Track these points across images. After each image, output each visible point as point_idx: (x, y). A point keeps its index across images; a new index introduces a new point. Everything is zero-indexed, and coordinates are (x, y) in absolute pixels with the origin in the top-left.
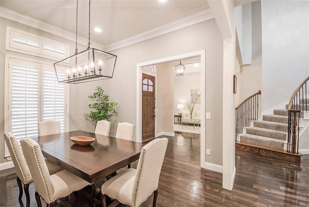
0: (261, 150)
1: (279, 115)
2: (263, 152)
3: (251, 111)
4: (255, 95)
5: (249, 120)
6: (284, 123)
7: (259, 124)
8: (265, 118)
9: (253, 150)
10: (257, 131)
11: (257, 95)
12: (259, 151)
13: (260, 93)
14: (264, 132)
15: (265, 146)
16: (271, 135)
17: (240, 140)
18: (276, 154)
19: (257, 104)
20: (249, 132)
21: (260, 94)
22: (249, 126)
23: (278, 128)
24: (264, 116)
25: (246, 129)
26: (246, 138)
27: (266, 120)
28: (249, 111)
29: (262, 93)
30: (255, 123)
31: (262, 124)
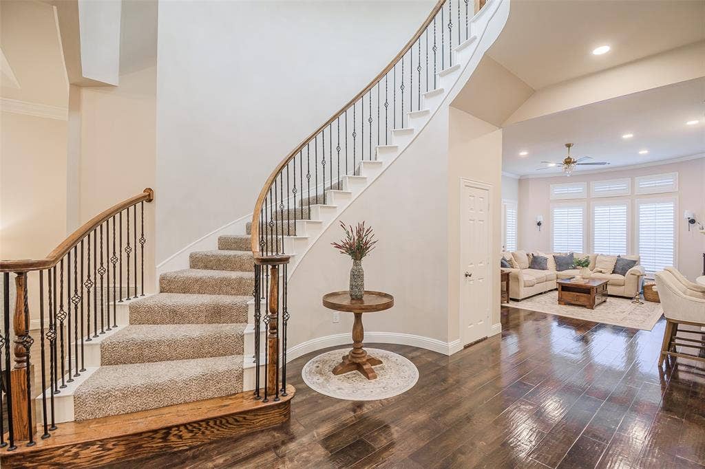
0: (174, 431)
1: (206, 267)
2: (180, 437)
3: (118, 265)
4: (133, 202)
5: (112, 303)
6: (227, 293)
7: (150, 310)
8: (168, 285)
9: (140, 446)
10: (149, 345)
11: (139, 205)
12: (165, 439)
13: (148, 197)
14: (172, 344)
15: (186, 403)
16: (198, 350)
17: (70, 417)
18: (228, 422)
19: (139, 236)
20: (112, 357)
21: (150, 201)
22: (112, 324)
23: (216, 314)
24: (162, 279)
25: (102, 346)
26: (103, 397)
27: (171, 292)
28: (111, 265)
29: (157, 196)
30: (134, 309)
31: (163, 308)
